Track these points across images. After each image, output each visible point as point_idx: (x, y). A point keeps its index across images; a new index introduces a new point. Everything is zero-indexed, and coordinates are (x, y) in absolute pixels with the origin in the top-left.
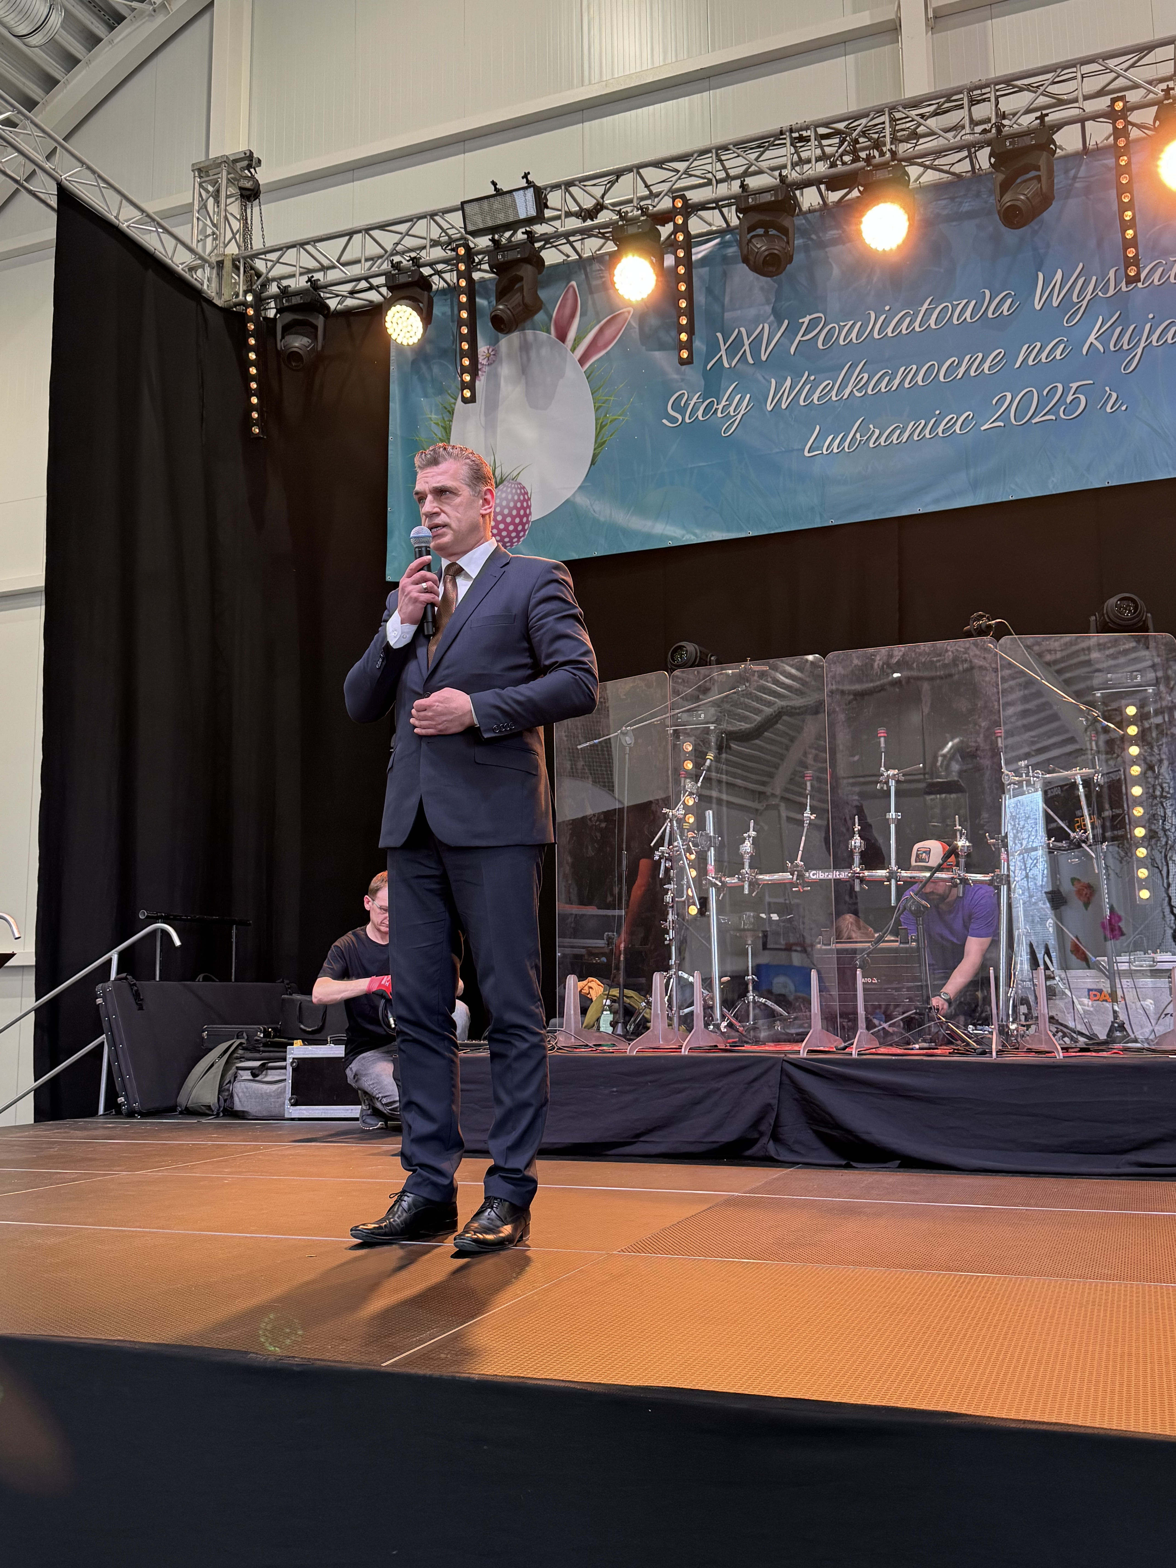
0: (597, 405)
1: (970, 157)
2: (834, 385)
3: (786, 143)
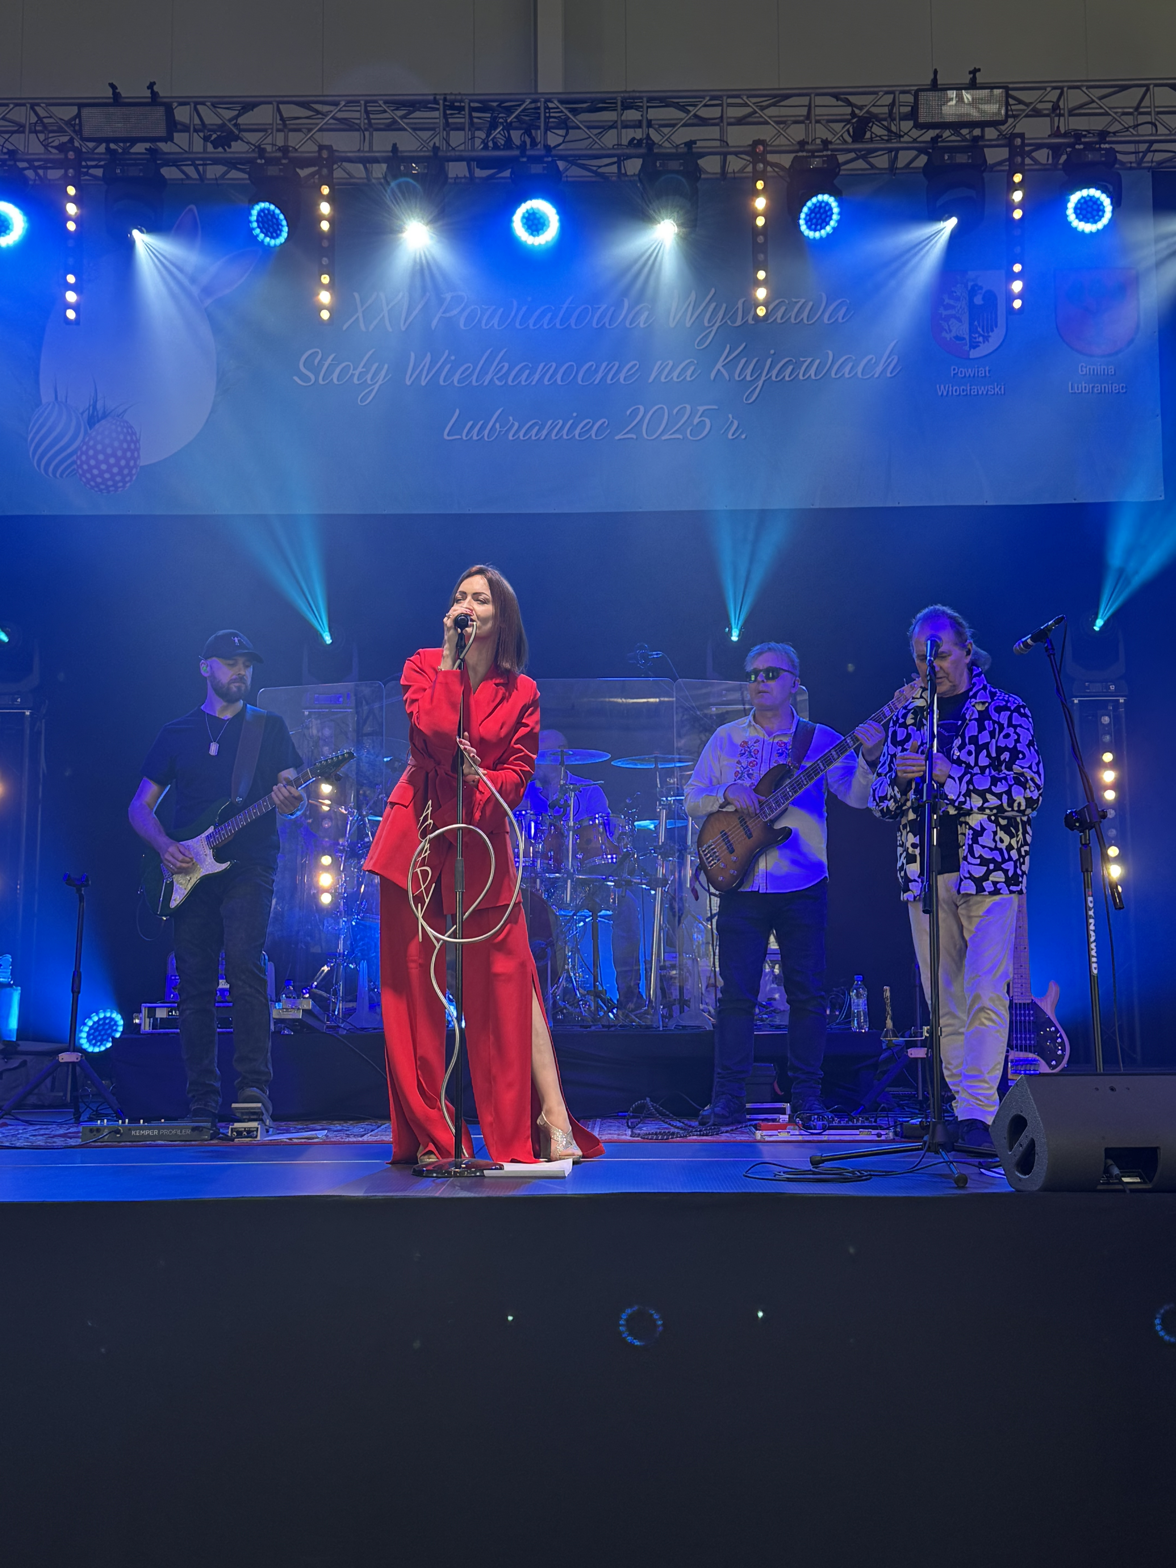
0: (219, 348)
1: (619, 163)
2: (474, 369)
3: (438, 109)
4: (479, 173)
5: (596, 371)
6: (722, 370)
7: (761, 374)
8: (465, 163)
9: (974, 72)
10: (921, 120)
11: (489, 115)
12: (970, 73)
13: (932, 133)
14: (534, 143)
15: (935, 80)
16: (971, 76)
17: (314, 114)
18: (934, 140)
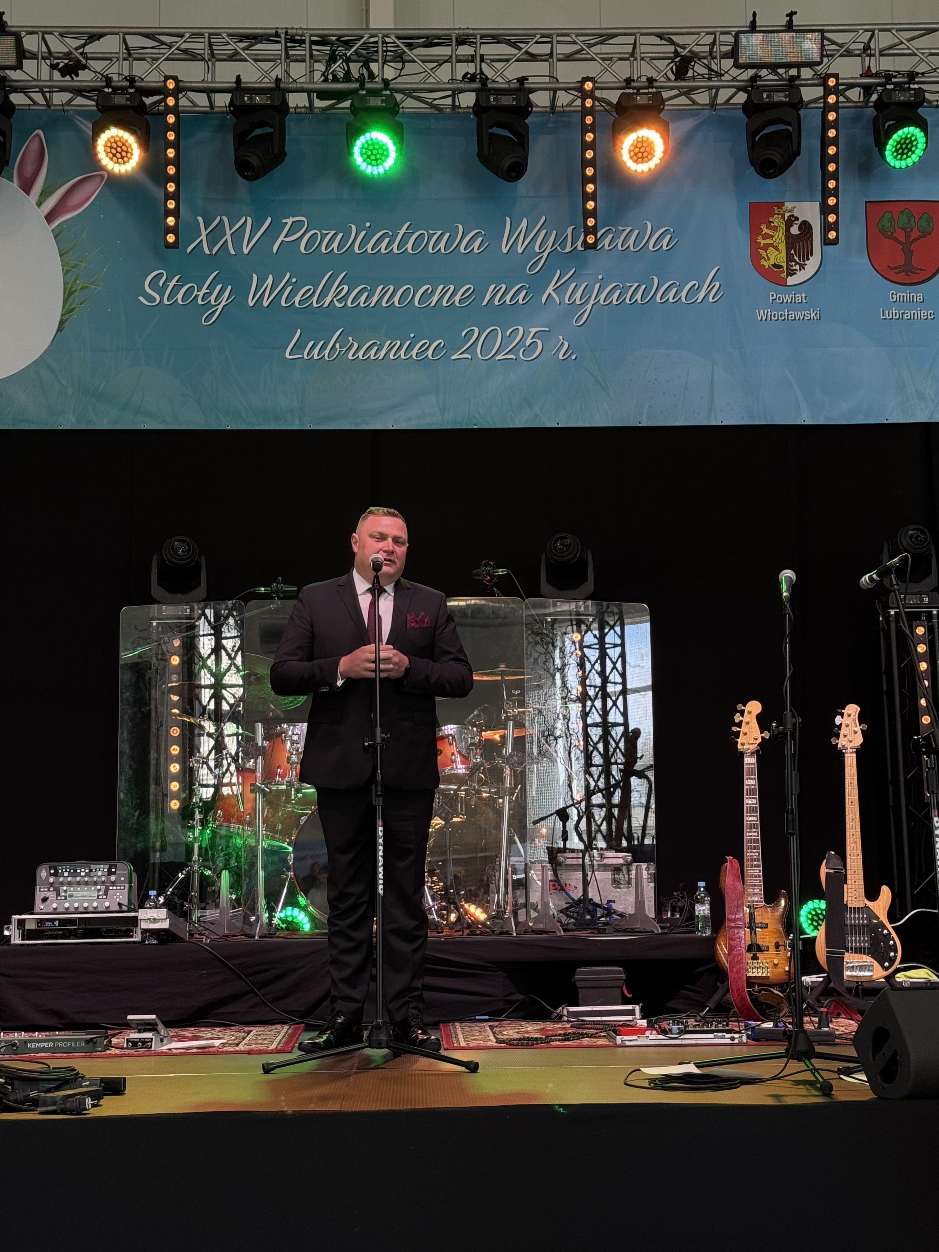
0: (65, 268)
1: (453, 96)
2: (314, 291)
3: (279, 42)
4: (319, 103)
5: (433, 293)
6: (553, 294)
7: (590, 297)
8: (306, 94)
9: (791, 15)
10: (742, 61)
11: (329, 48)
12: (787, 15)
13: (751, 72)
14: (371, 76)
15: (754, 22)
16: (788, 18)
17: (158, 44)
18: (754, 78)
